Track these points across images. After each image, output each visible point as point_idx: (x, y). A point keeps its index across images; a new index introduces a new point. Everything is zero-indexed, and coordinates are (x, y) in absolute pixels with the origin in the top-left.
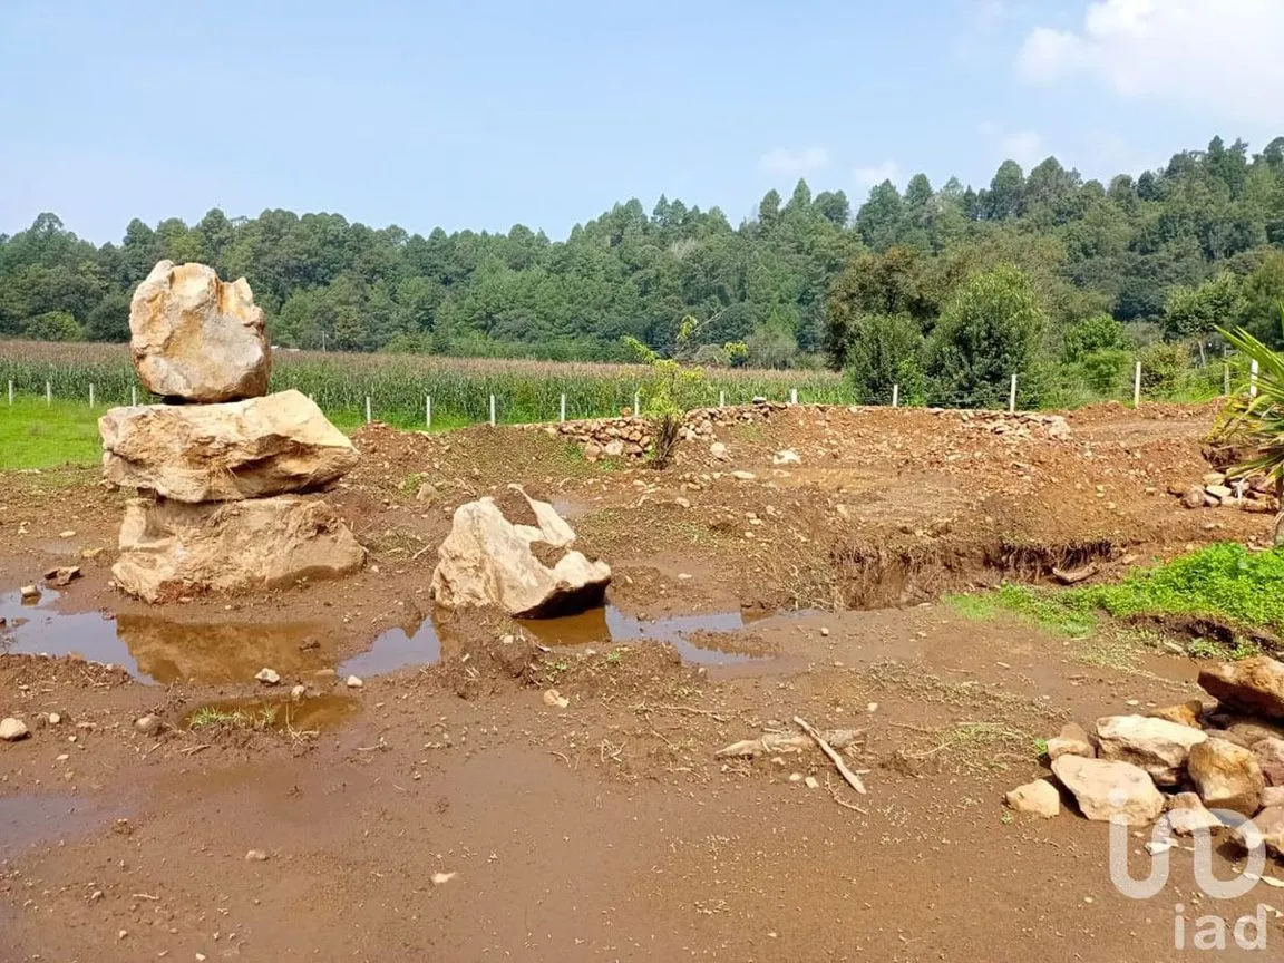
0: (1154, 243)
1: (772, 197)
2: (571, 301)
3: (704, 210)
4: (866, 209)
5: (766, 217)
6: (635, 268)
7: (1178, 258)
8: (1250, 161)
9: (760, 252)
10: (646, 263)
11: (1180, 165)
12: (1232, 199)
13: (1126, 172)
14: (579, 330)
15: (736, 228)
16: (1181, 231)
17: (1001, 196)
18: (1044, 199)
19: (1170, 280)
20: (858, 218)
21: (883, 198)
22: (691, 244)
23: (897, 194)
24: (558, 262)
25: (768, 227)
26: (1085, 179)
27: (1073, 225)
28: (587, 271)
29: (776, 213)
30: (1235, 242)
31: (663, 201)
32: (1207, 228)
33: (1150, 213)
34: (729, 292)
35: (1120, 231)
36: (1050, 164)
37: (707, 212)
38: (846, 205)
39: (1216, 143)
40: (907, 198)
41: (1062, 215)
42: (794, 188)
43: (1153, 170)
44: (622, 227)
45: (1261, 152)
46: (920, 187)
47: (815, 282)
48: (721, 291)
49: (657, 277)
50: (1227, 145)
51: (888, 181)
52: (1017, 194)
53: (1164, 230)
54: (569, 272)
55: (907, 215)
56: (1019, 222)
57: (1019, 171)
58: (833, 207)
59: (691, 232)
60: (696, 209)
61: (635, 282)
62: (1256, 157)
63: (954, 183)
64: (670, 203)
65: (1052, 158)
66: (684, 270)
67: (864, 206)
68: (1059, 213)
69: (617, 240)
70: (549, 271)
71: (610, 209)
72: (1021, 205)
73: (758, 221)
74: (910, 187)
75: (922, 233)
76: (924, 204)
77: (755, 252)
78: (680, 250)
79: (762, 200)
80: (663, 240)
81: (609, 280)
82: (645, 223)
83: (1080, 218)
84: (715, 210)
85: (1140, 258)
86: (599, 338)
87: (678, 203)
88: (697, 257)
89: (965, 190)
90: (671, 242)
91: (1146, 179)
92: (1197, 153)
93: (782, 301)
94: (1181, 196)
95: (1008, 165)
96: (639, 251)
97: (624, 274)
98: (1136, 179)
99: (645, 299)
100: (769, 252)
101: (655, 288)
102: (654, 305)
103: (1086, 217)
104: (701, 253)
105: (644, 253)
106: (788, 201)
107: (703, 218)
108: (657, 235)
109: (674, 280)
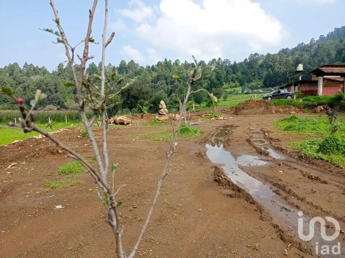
0: (157, 81)
1: (61, 65)
3: (40, 67)
5: (60, 70)
6: (20, 83)
7: (161, 84)
8: (172, 64)
9: (60, 79)
10: (24, 82)
11: (159, 64)
12: (170, 72)
13: (149, 65)
14: (2, 102)
15: (51, 72)
16: (161, 79)
17: (122, 68)
18: (132, 69)
19: (160, 89)
20: (86, 72)
21: (92, 67)
22: (38, 77)
23: (96, 66)
25: (61, 73)
26: (140, 65)
27: (139, 76)
28: (3, 83)
29: (63, 69)
31: (26, 63)
32: (166, 78)
33: (155, 74)
34: (52, 90)
35: (149, 78)
36: (132, 62)
37: (41, 68)
39: (166, 60)
40: (98, 67)
41: (136, 74)
43: (154, 65)
44: (13, 71)
45: (174, 62)
48: (50, 90)
49: (28, 85)
51: (93, 63)
52: (125, 68)
53: (158, 78)
56: (127, 75)
57: (125, 63)
58: (79, 69)
59: (36, 73)
60: (37, 66)
61: (21, 87)
62: (173, 63)
63: (110, 64)
64: (29, 64)
65: (132, 60)
66: (38, 84)
68: (136, 73)
69: (11, 75)
71: (8, 65)
72: (127, 71)
73: (57, 71)
74: (99, 65)
77: (58, 80)
78: (35, 78)
79: (58, 65)
80: (28, 75)
81: (12, 87)
82: (20, 68)
83: (140, 75)
84: (43, 67)
85: (154, 84)
86: (10, 104)
87: (31, 64)
88: (42, 81)
89: (113, 66)
90: (31, 76)
91: (153, 67)
92: (163, 62)
93: (69, 93)
94: (161, 71)
95: (123, 61)
96: (21, 78)
97: (17, 85)
98: (151, 67)
99: (25, 92)
100: (63, 80)
101: (28, 89)
102: (29, 94)
103: (142, 75)
104: (43, 79)
105: (23, 79)
106: (66, 66)
107: (40, 69)
108: (25, 74)
109: (35, 87)
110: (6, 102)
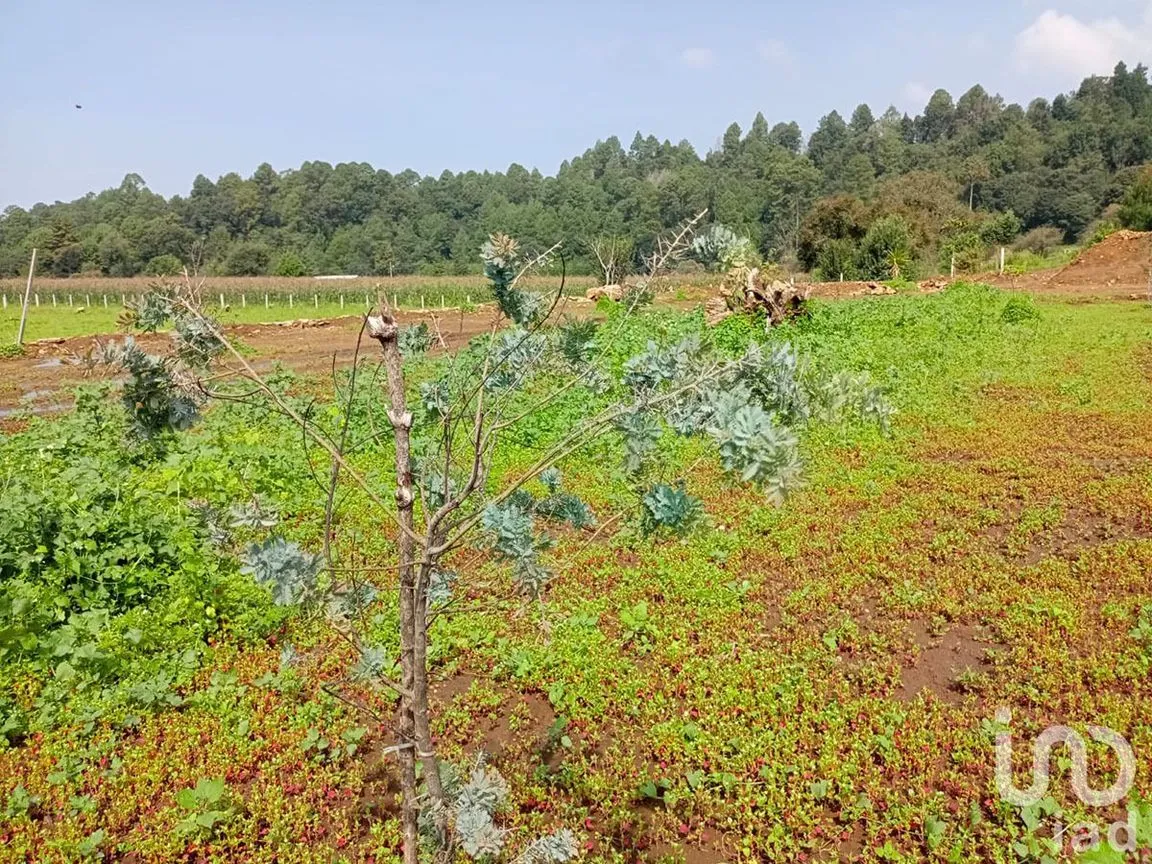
0: (1064, 158)
1: (734, 130)
2: (565, 228)
3: (674, 143)
4: (816, 137)
5: (730, 147)
6: (619, 198)
7: (1084, 170)
8: (1150, 82)
9: (725, 179)
10: (628, 193)
11: (1089, 88)
12: (1133, 116)
13: (1041, 98)
15: (703, 158)
16: (1087, 147)
17: (933, 121)
18: (971, 122)
19: (1077, 189)
20: (809, 144)
21: (831, 129)
22: (666, 174)
23: (843, 122)
24: (552, 196)
25: (731, 156)
26: (1007, 103)
27: (996, 145)
28: (578, 202)
29: (738, 143)
30: (1134, 155)
31: (639, 136)
32: (1110, 143)
33: (1061, 133)
35: (1035, 149)
36: (976, 92)
37: (677, 145)
38: (799, 134)
39: (1121, 67)
40: (851, 125)
41: (987, 136)
42: (753, 120)
43: (1066, 93)
44: (604, 162)
46: (863, 116)
47: (774, 203)
49: (638, 203)
50: (1130, 69)
51: (834, 112)
52: (948, 119)
53: (1074, 146)
54: (562, 204)
55: (852, 141)
56: (949, 143)
57: (949, 98)
58: (788, 136)
59: (664, 164)
60: (667, 142)
61: (619, 210)
63: (892, 111)
64: (645, 139)
65: (978, 85)
66: (662, 197)
67: (815, 134)
68: (984, 134)
69: (599, 173)
70: (545, 203)
71: (592, 147)
72: (951, 129)
73: (722, 151)
74: (854, 116)
75: (865, 157)
76: (866, 130)
77: (722, 179)
78: (656, 180)
79: (725, 132)
80: (640, 172)
81: (597, 210)
82: (623, 156)
83: (1002, 138)
84: (684, 143)
85: (1053, 172)
87: (651, 138)
88: (673, 187)
89: (902, 117)
90: (647, 173)
91: (1059, 102)
92: (1104, 77)
93: (745, 221)
94: (1088, 116)
95: (940, 93)
96: (622, 182)
97: (610, 203)
98: (1050, 103)
99: (628, 224)
100: (733, 178)
101: (636, 214)
102: (637, 229)
103: (1006, 138)
104: (676, 182)
105: (625, 184)
106: (748, 132)
107: (674, 150)
108: (634, 167)
109: (653, 206)
110: (581, 254)
